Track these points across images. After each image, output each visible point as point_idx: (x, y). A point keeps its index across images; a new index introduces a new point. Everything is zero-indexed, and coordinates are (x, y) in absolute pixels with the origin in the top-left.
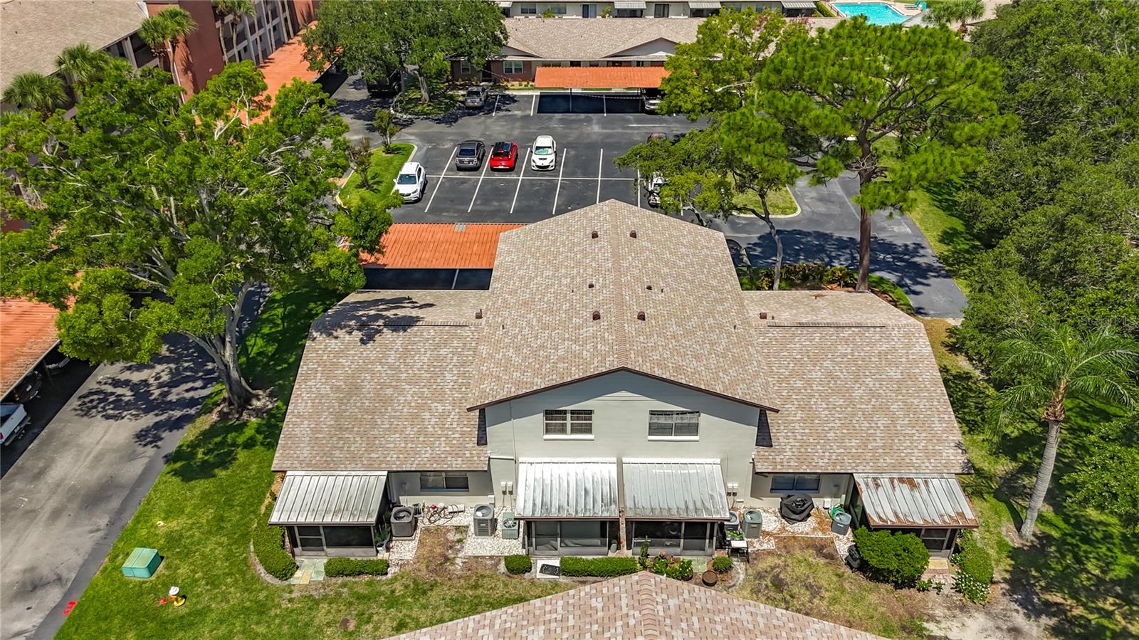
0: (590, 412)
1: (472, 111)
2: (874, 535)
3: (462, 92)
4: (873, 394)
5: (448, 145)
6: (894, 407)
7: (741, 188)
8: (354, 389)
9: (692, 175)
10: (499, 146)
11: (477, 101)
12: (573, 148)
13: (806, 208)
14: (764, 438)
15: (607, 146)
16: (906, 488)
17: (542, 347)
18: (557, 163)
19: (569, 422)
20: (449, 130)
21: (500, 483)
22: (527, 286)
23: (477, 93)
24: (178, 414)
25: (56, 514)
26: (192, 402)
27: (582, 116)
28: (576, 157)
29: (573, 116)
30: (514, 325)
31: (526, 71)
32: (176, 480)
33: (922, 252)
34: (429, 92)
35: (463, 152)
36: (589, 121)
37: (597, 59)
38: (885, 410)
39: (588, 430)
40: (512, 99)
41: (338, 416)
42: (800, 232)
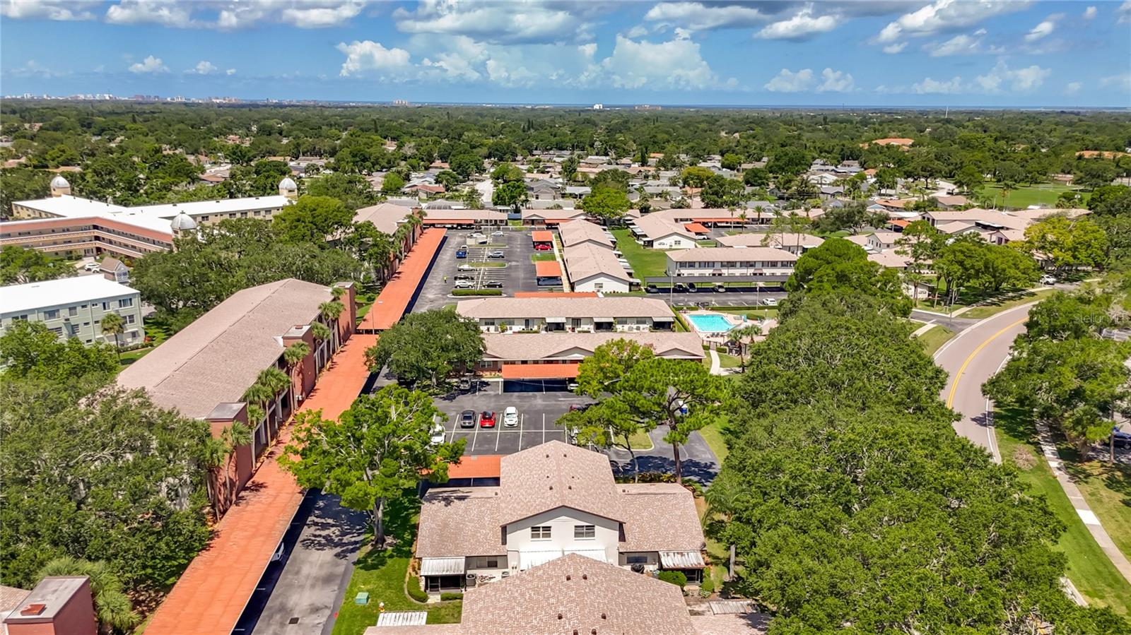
0: (550, 527)
1: (464, 392)
2: (665, 573)
3: (455, 380)
4: (669, 521)
5: (453, 414)
6: (677, 526)
7: (616, 434)
8: (446, 525)
9: (592, 428)
10: (485, 414)
11: (467, 386)
12: (527, 413)
13: (658, 446)
14: (622, 538)
15: (546, 412)
16: (679, 556)
17: (529, 502)
18: (519, 423)
19: (541, 532)
20: (452, 404)
21: (511, 563)
22: (518, 479)
23: (467, 382)
24: (351, 547)
25: (313, 586)
26: (356, 543)
27: (531, 394)
28: (529, 418)
29: (525, 394)
30: (515, 495)
31: (495, 366)
32: (363, 571)
33: (713, 466)
34: (437, 380)
35: (466, 418)
36: (535, 397)
37: (538, 359)
38: (673, 527)
39: (549, 536)
40: (487, 384)
41: (441, 536)
42: (652, 457)
